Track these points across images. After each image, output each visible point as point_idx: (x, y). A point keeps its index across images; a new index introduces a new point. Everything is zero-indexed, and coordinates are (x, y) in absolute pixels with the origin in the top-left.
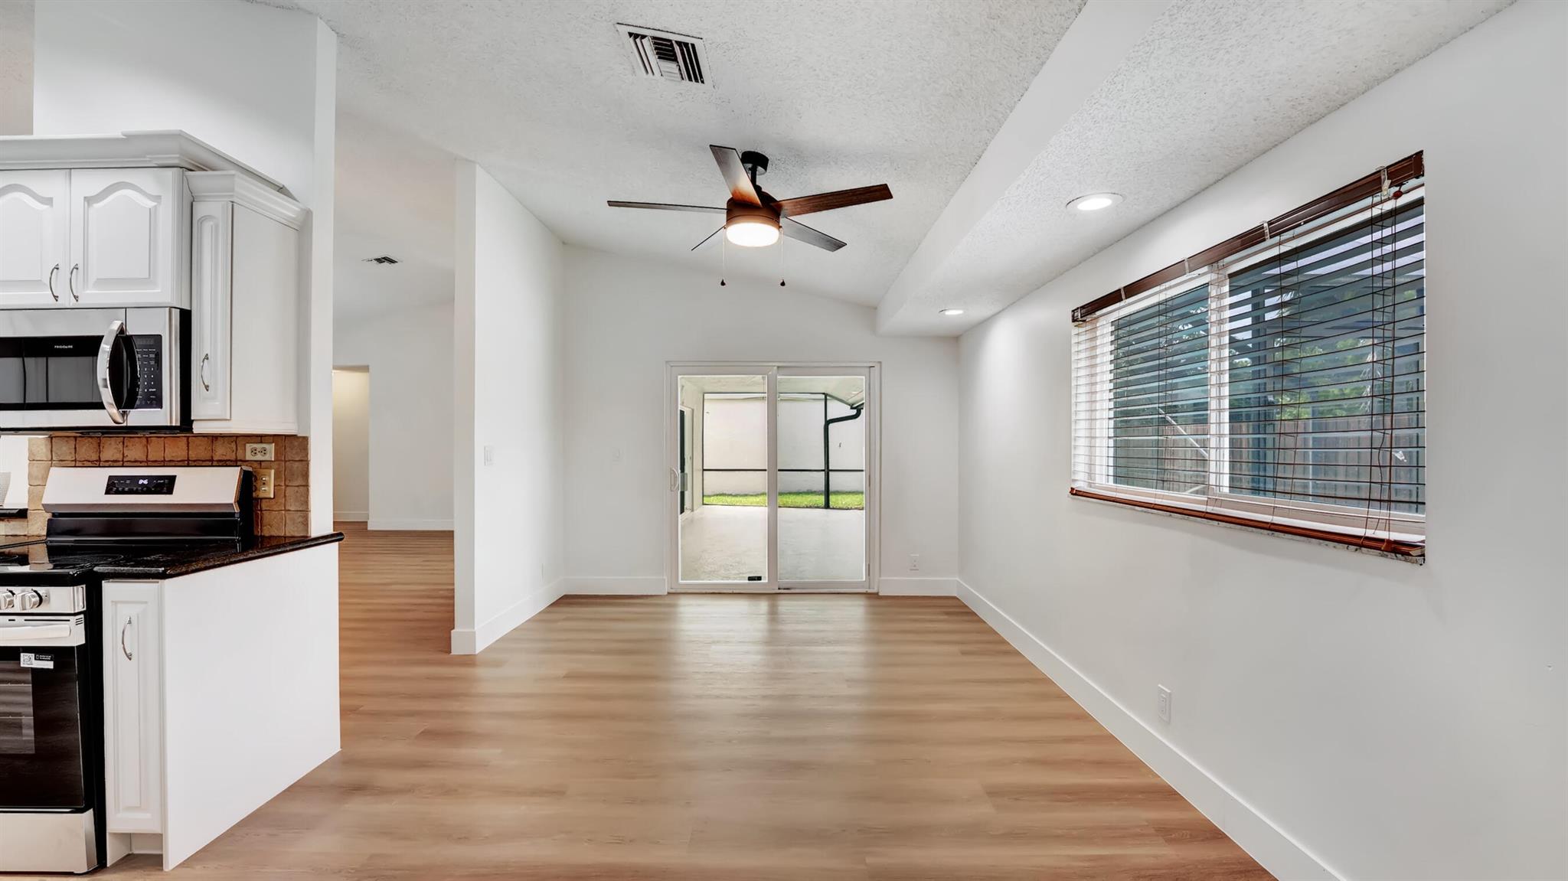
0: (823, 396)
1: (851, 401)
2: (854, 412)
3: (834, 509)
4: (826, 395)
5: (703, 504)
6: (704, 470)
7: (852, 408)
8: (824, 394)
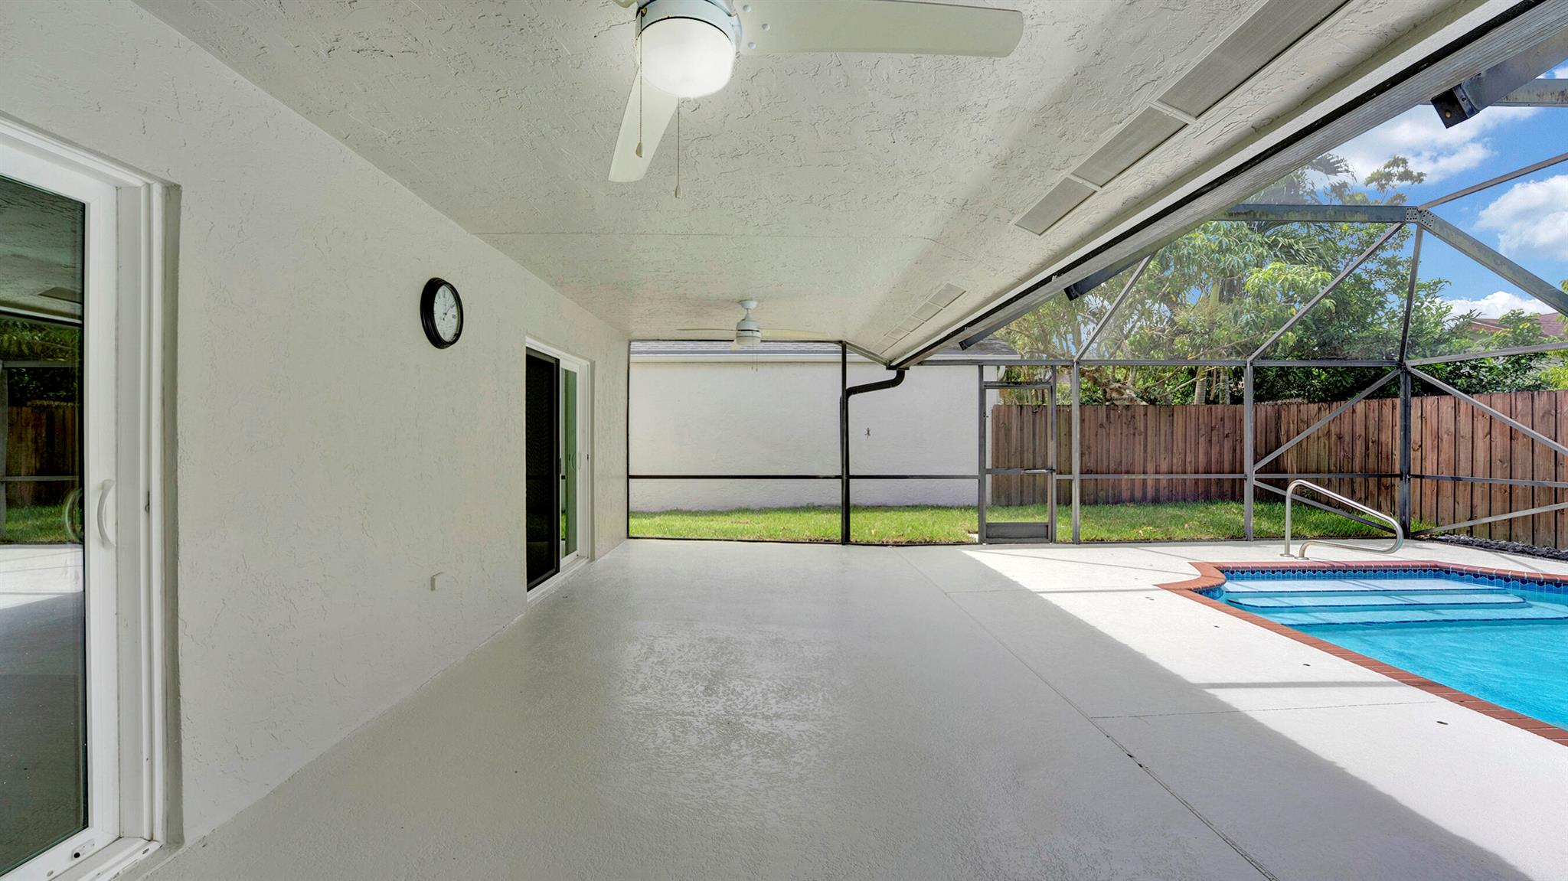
0: (839, 348)
1: (887, 355)
2: (892, 375)
3: (857, 544)
4: (844, 346)
5: (629, 537)
6: (629, 477)
7: (890, 368)
8: (841, 342)
